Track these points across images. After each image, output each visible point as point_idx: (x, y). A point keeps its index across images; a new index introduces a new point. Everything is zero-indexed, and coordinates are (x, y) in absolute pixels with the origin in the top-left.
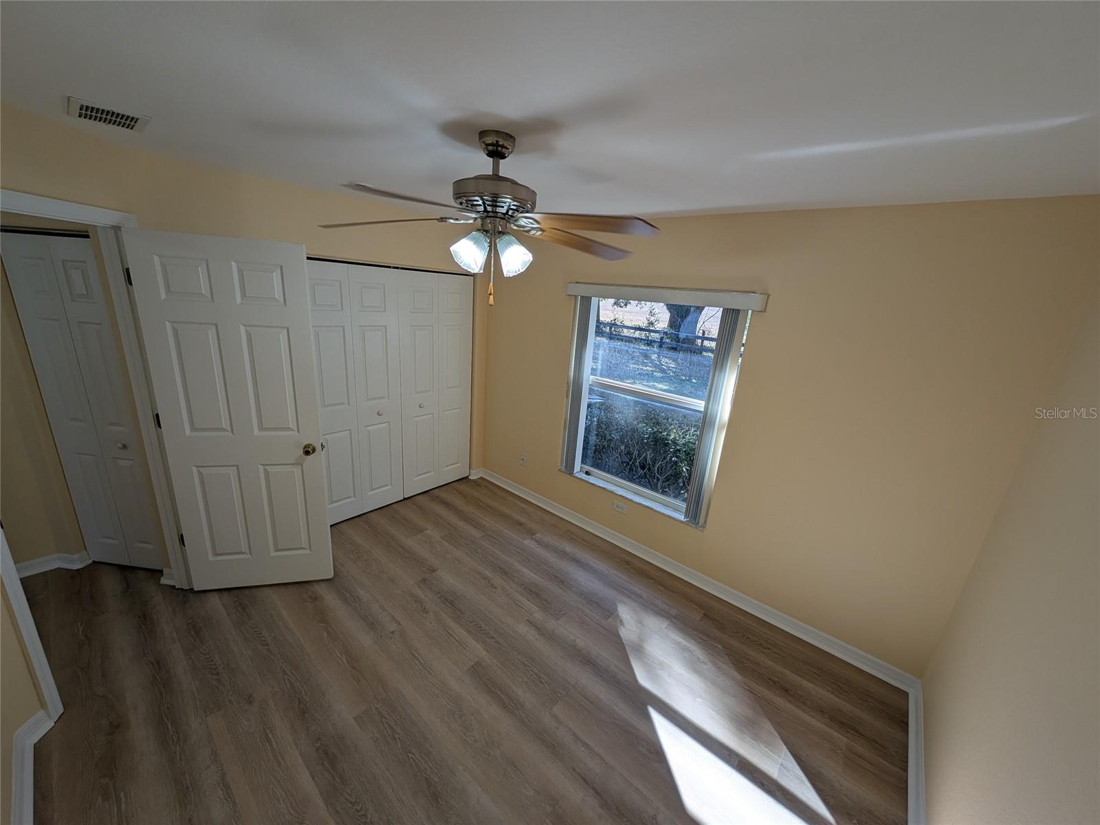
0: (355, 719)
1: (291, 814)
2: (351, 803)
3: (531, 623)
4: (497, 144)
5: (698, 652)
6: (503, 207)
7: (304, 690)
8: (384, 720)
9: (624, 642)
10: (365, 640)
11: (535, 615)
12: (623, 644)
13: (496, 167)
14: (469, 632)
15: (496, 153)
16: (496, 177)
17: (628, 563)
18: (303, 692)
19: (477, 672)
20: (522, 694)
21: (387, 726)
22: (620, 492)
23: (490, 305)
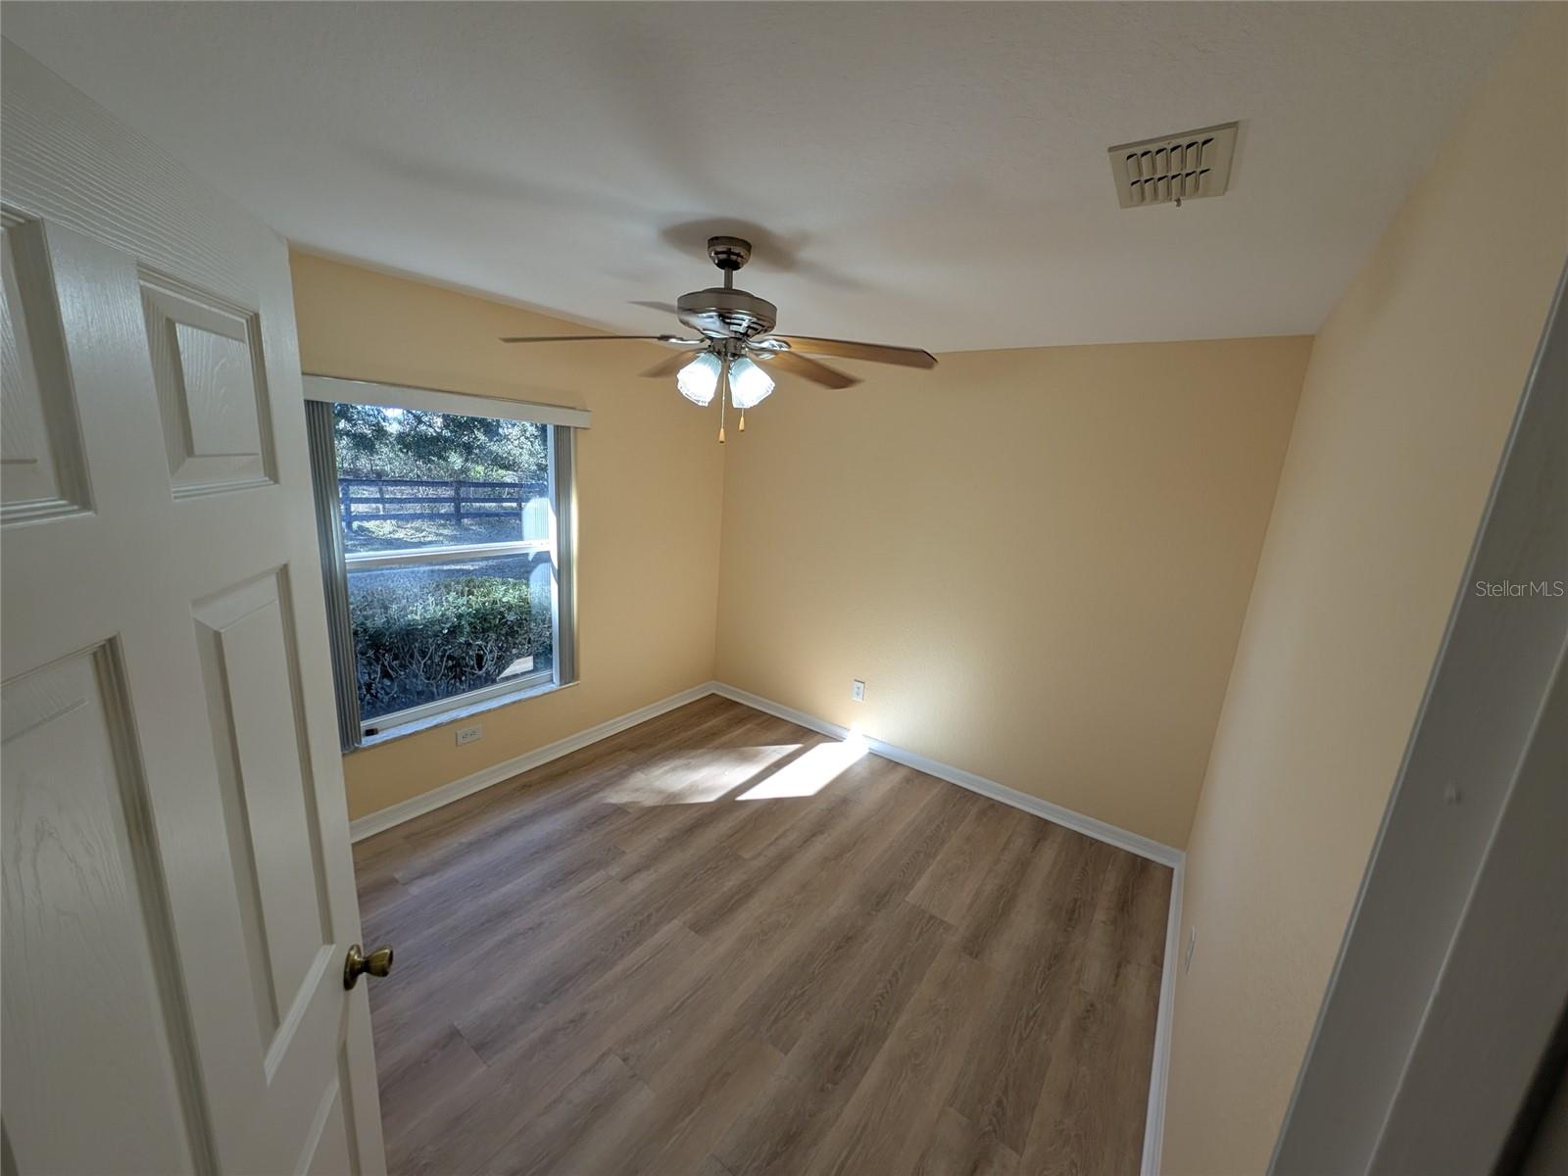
0: (786, 1054)
1: (907, 1073)
2: (876, 1012)
3: (625, 878)
4: (729, 252)
5: (677, 762)
6: (740, 325)
7: (751, 1164)
8: (783, 1014)
9: (663, 804)
10: (642, 1103)
11: (613, 874)
12: (665, 806)
13: (729, 279)
14: (638, 943)
15: (729, 264)
16: (728, 290)
17: (524, 786)
18: (755, 1165)
19: (702, 927)
20: (732, 882)
21: (790, 1008)
22: (464, 713)
23: (722, 442)
